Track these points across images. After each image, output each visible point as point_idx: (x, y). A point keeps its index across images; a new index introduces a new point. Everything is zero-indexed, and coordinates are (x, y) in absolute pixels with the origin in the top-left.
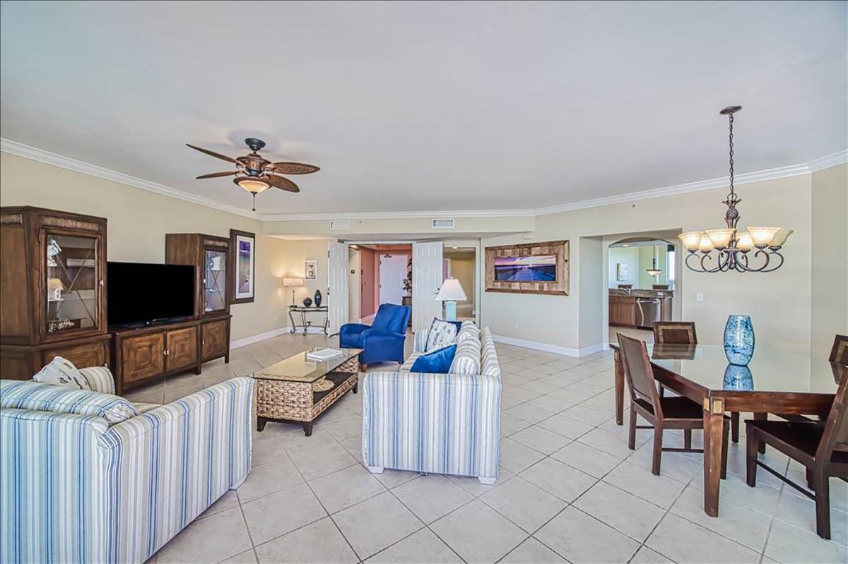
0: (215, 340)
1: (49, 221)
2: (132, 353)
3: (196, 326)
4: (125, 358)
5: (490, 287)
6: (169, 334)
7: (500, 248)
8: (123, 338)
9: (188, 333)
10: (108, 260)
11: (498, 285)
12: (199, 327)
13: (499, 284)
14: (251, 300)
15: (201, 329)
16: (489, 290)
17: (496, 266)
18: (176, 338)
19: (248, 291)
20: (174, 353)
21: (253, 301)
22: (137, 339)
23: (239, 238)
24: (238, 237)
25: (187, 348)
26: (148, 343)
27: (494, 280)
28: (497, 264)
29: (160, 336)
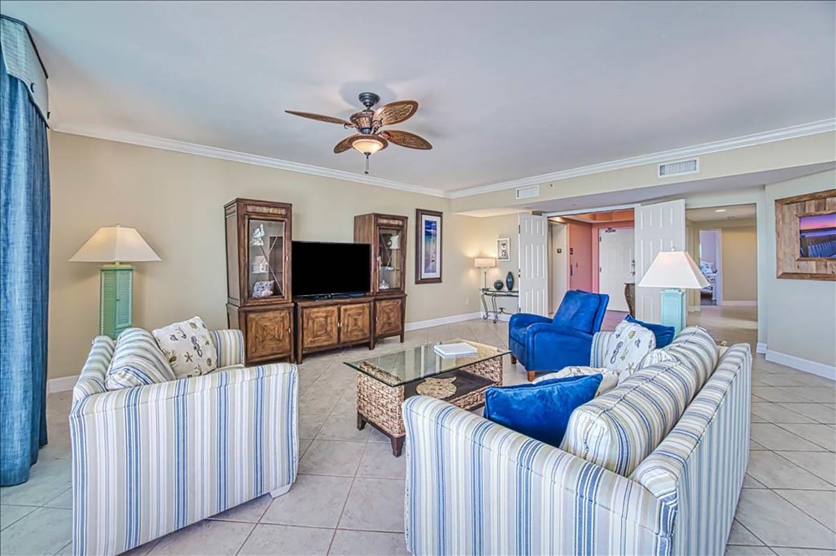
0: (389, 318)
1: (250, 209)
2: (311, 322)
3: (369, 302)
4: (305, 325)
5: (789, 270)
6: (343, 307)
7: (813, 197)
8: (303, 308)
9: (360, 308)
10: (293, 240)
11: (811, 266)
12: (372, 304)
13: (813, 264)
14: (439, 280)
15: (375, 305)
16: (786, 275)
17: (801, 231)
18: (351, 312)
19: (435, 272)
20: (348, 326)
21: (441, 282)
22: (315, 310)
23: (425, 218)
24: (423, 216)
25: (360, 323)
26: (324, 315)
27: (798, 256)
28: (803, 228)
29: (335, 308)
